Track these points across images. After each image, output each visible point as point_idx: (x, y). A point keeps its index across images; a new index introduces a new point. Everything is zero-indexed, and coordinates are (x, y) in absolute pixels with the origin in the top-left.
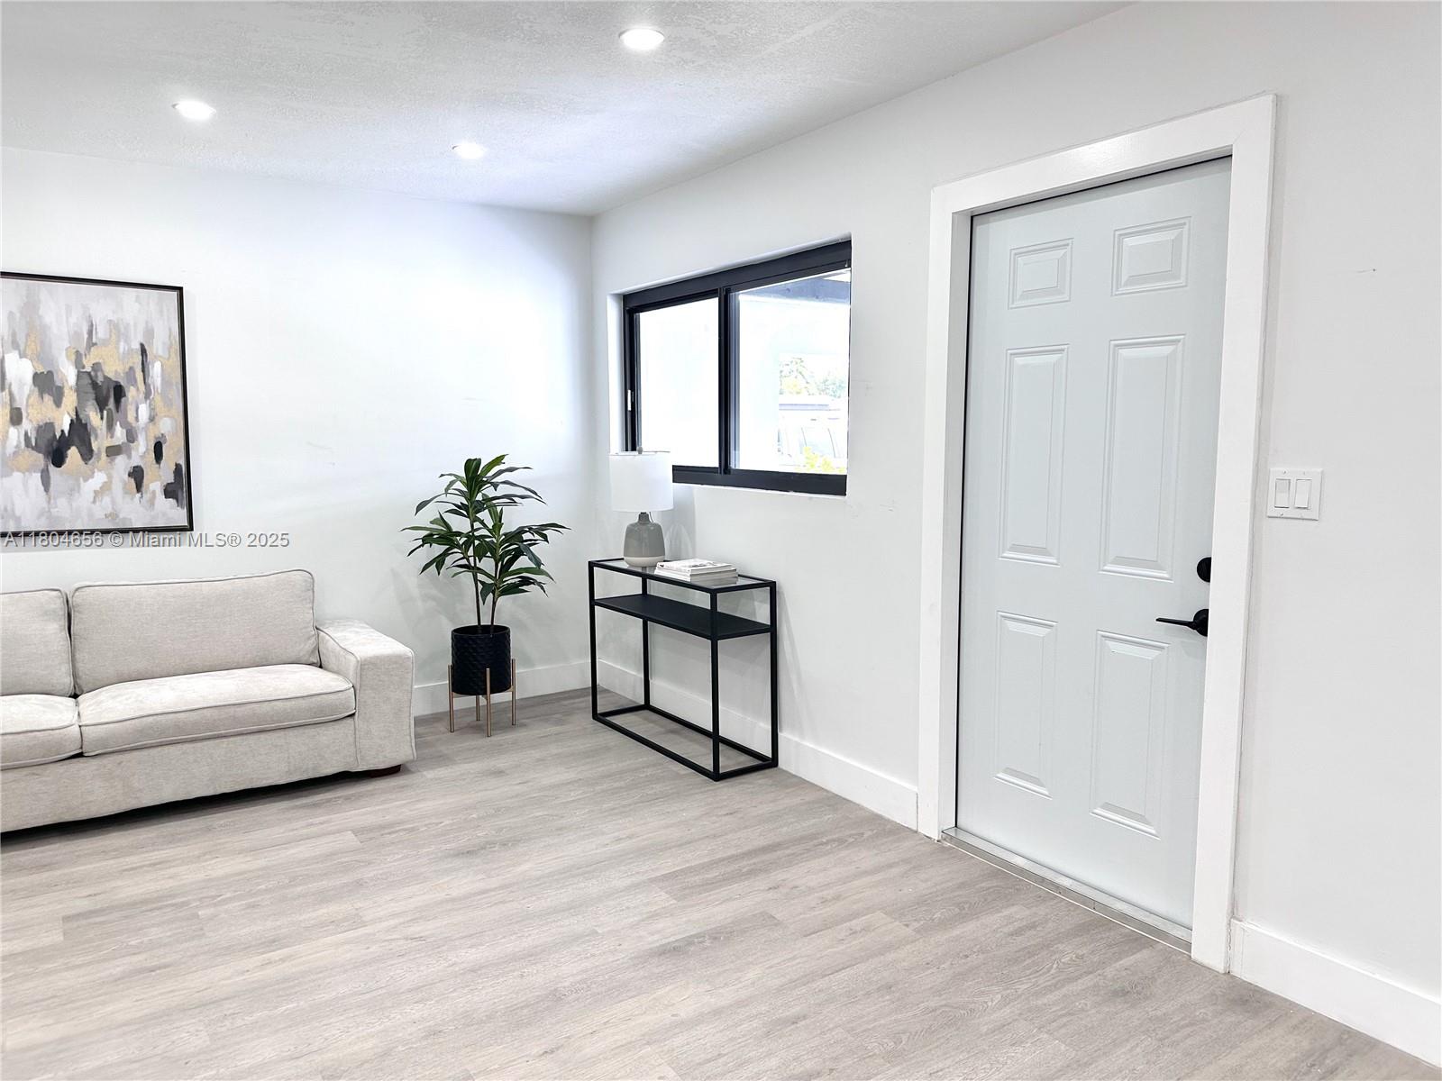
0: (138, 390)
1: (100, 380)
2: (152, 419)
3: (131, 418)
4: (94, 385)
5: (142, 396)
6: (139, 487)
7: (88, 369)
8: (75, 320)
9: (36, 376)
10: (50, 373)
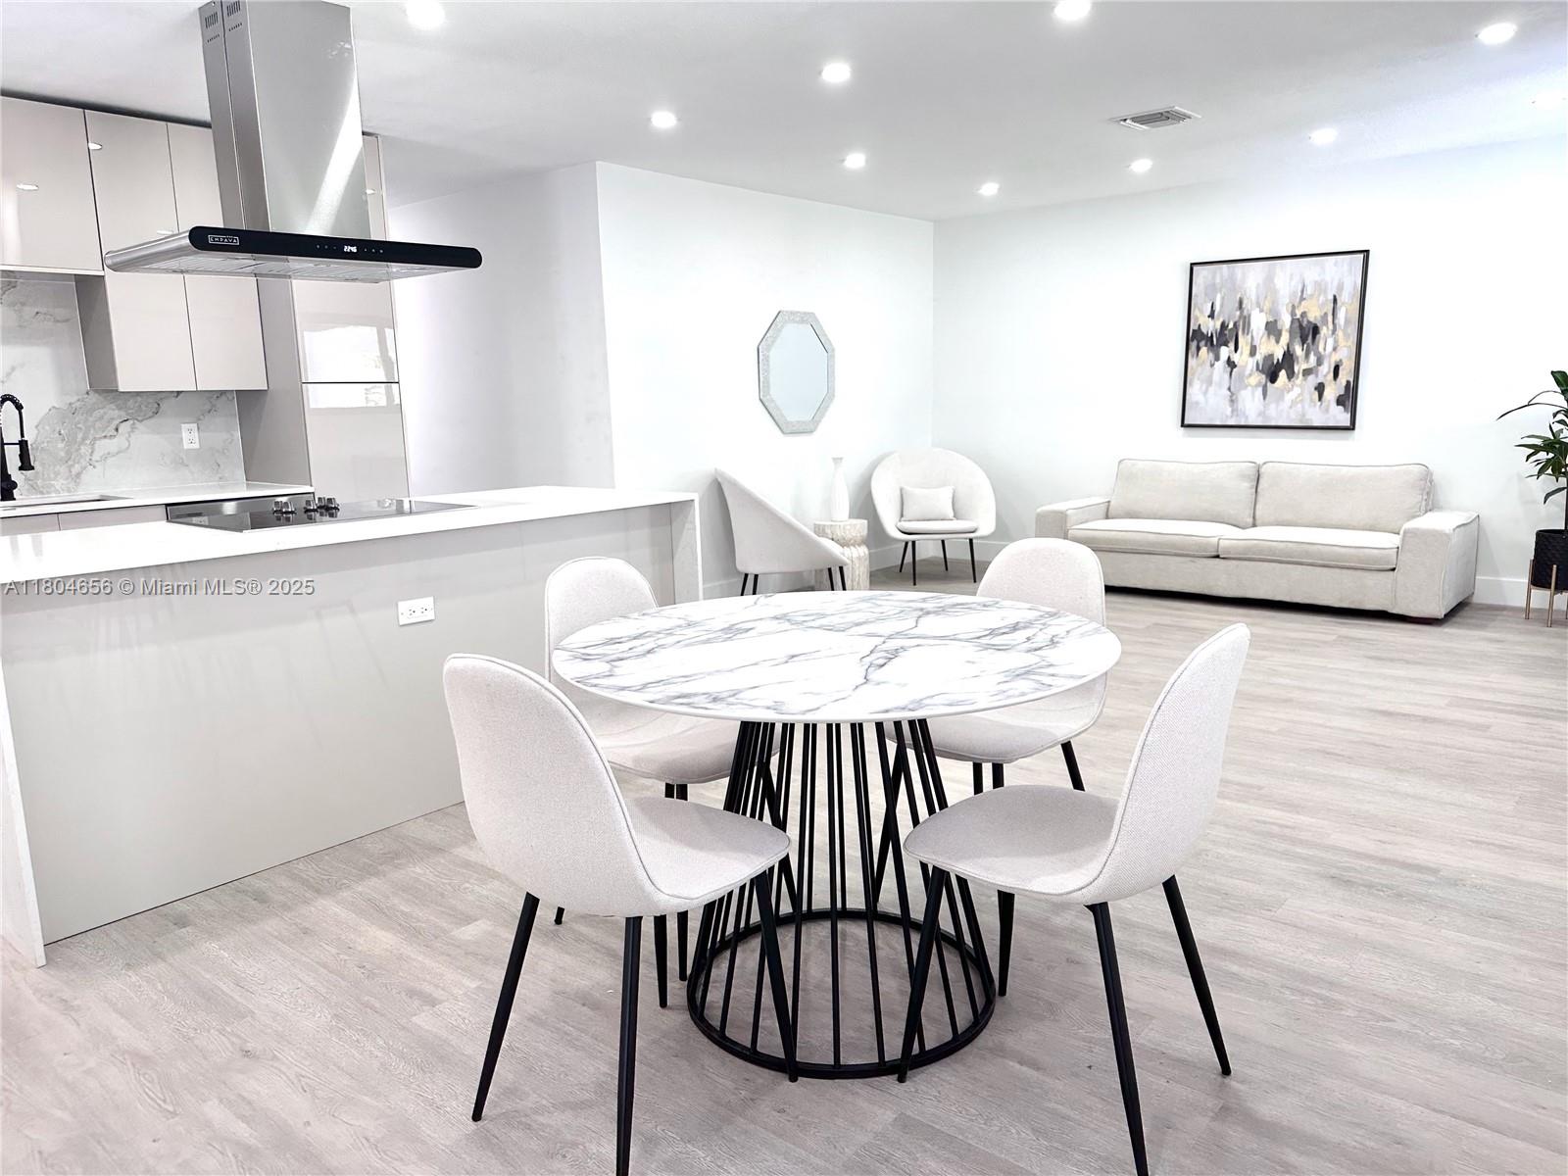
0: (1328, 328)
1: (1305, 323)
2: (1335, 349)
3: (1321, 349)
4: (1301, 326)
5: (1330, 332)
6: (1320, 397)
7: (1298, 316)
8: (1293, 283)
9: (1267, 323)
10: (1276, 321)
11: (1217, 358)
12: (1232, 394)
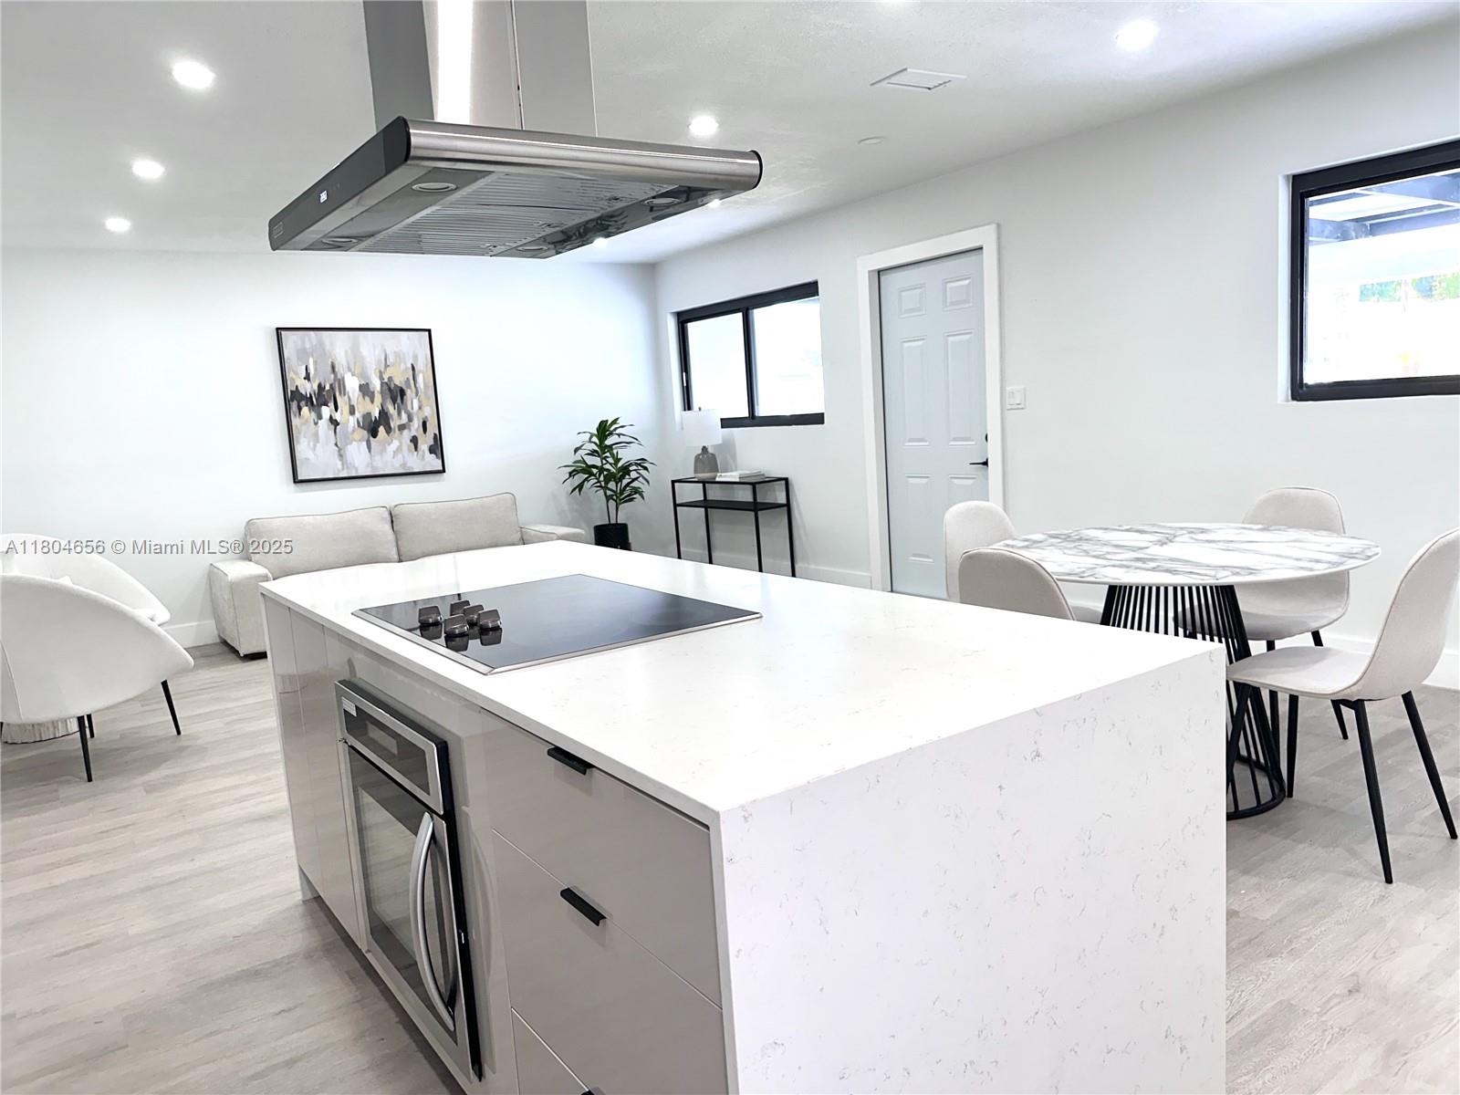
0: (412, 391)
1: (392, 386)
2: (420, 408)
3: (409, 408)
4: (390, 389)
5: (414, 394)
6: (416, 448)
7: (386, 380)
8: (377, 352)
9: (360, 386)
10: (367, 384)
11: (320, 417)
12: (340, 450)
